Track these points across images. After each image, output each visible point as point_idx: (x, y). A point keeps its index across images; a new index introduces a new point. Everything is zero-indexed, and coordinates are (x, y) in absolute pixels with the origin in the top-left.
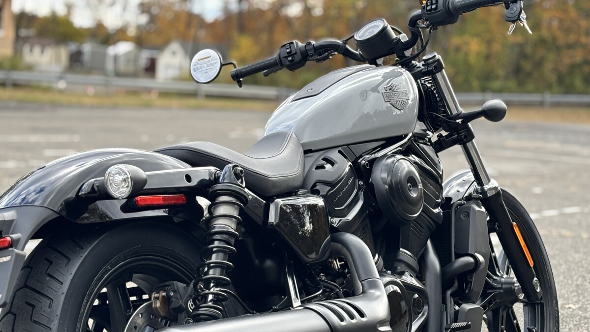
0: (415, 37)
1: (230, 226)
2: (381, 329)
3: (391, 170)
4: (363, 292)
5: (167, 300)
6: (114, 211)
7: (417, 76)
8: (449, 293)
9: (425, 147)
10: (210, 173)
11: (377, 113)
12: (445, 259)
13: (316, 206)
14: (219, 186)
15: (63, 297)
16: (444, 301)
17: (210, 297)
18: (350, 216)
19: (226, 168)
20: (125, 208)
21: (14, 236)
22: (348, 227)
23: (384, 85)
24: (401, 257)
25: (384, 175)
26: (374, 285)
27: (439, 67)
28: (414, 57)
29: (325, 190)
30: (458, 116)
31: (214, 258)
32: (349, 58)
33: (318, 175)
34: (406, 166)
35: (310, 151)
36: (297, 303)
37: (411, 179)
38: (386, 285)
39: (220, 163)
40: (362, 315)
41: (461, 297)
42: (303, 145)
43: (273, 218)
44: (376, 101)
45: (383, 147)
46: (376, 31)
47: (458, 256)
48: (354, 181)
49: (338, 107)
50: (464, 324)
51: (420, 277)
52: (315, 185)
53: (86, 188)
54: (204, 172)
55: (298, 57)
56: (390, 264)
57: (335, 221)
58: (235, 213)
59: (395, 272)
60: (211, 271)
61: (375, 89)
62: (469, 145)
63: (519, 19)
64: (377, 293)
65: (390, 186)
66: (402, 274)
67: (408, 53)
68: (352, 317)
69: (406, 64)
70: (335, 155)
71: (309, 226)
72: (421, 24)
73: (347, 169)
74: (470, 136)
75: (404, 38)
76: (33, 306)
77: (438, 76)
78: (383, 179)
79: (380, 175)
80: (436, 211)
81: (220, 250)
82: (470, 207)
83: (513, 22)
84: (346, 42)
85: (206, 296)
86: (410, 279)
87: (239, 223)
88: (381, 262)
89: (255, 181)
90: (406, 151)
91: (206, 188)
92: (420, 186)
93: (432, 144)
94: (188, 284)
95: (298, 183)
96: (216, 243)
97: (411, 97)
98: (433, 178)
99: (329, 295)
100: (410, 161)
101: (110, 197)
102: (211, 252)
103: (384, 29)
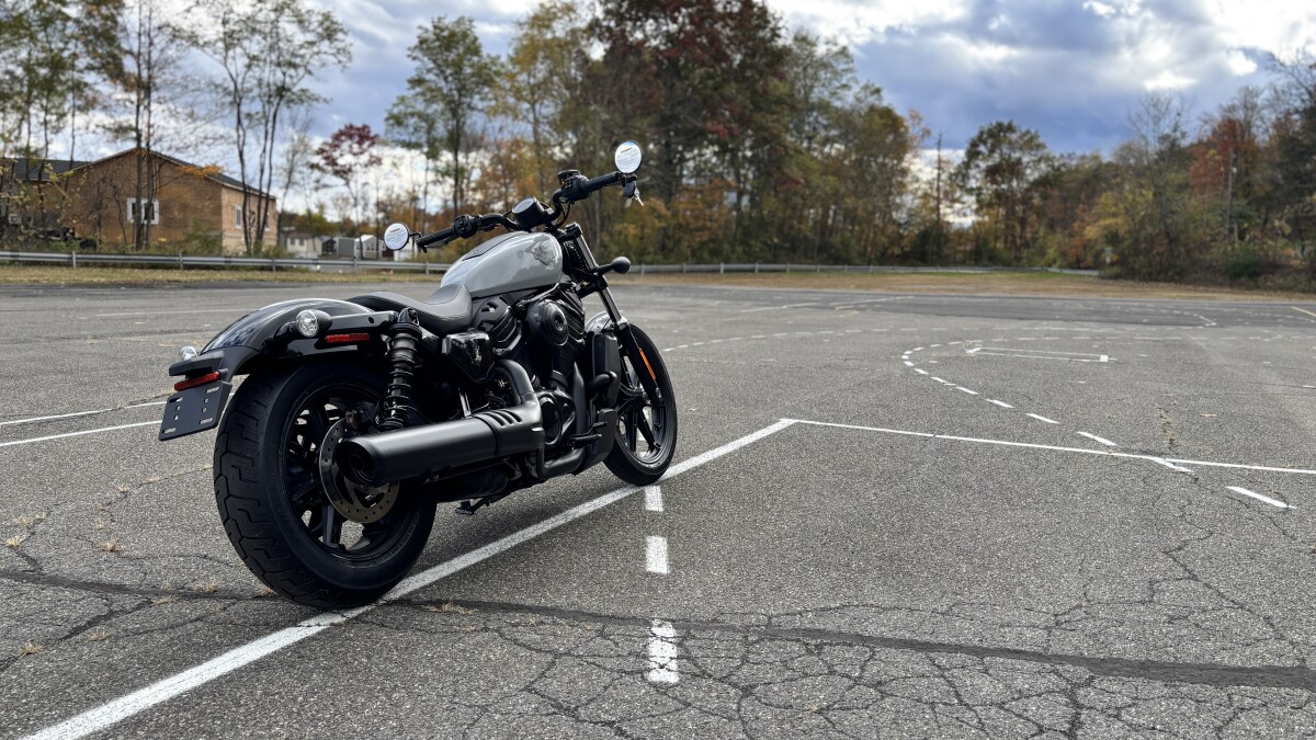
0: (558, 210)
1: (408, 357)
2: (535, 430)
3: (543, 311)
4: (522, 403)
5: (358, 417)
6: (308, 349)
7: (561, 241)
8: (591, 401)
9: (570, 294)
10: (390, 316)
11: (532, 268)
12: (587, 375)
13: (484, 340)
14: (396, 326)
15: (267, 419)
16: (588, 407)
17: (393, 412)
18: (511, 347)
19: (403, 311)
20: (317, 346)
21: (222, 371)
22: (510, 355)
23: (537, 246)
24: (554, 377)
25: (536, 315)
26: (530, 398)
27: (578, 234)
28: (559, 226)
29: (489, 327)
30: (595, 270)
31: (395, 381)
32: (510, 227)
33: (483, 316)
34: (554, 308)
35: (478, 298)
36: (467, 413)
37: (558, 317)
38: (540, 398)
39: (397, 307)
40: (519, 419)
41: (601, 404)
42: (471, 294)
43: (445, 350)
44: (529, 261)
45: (536, 294)
46: (528, 206)
47: (598, 373)
48: (513, 321)
49: (501, 264)
50: (602, 423)
51: (569, 390)
52: (481, 324)
53: (283, 329)
54: (385, 315)
55: (469, 228)
56: (545, 382)
57: (499, 351)
58: (411, 347)
59: (548, 388)
60: (393, 393)
61: (529, 250)
62: (604, 291)
63: (633, 194)
64: (534, 403)
65: (542, 323)
66: (555, 389)
67: (554, 223)
68: (510, 421)
69: (553, 231)
70: (497, 301)
71: (478, 358)
72: (562, 199)
73: (507, 311)
74: (605, 285)
75: (550, 211)
76: (243, 426)
77: (578, 239)
78: (536, 318)
79: (534, 315)
80: (580, 341)
81: (400, 376)
82: (605, 338)
83: (630, 197)
84: (506, 216)
85: (390, 412)
86: (560, 392)
87: (415, 355)
88: (538, 381)
89: (429, 321)
90: (554, 297)
91: (387, 327)
92: (565, 322)
93: (576, 292)
94: (375, 404)
95: (467, 322)
96: (397, 370)
97: (557, 257)
98: (577, 317)
99: (494, 407)
100: (558, 304)
101: (301, 337)
102: (393, 378)
103: (535, 204)
